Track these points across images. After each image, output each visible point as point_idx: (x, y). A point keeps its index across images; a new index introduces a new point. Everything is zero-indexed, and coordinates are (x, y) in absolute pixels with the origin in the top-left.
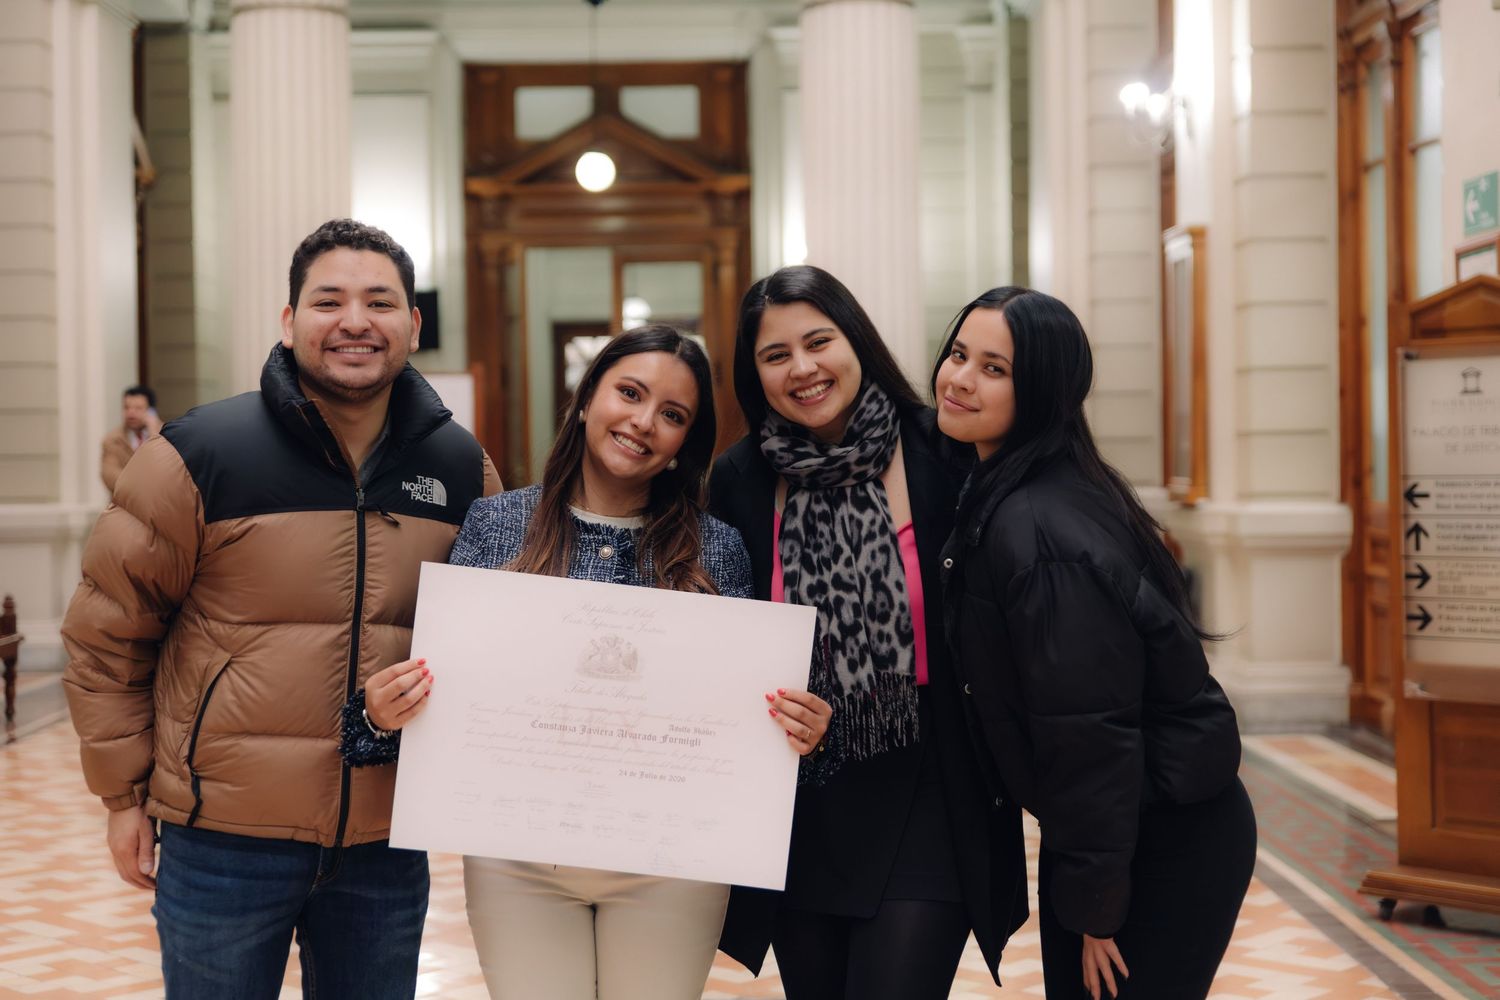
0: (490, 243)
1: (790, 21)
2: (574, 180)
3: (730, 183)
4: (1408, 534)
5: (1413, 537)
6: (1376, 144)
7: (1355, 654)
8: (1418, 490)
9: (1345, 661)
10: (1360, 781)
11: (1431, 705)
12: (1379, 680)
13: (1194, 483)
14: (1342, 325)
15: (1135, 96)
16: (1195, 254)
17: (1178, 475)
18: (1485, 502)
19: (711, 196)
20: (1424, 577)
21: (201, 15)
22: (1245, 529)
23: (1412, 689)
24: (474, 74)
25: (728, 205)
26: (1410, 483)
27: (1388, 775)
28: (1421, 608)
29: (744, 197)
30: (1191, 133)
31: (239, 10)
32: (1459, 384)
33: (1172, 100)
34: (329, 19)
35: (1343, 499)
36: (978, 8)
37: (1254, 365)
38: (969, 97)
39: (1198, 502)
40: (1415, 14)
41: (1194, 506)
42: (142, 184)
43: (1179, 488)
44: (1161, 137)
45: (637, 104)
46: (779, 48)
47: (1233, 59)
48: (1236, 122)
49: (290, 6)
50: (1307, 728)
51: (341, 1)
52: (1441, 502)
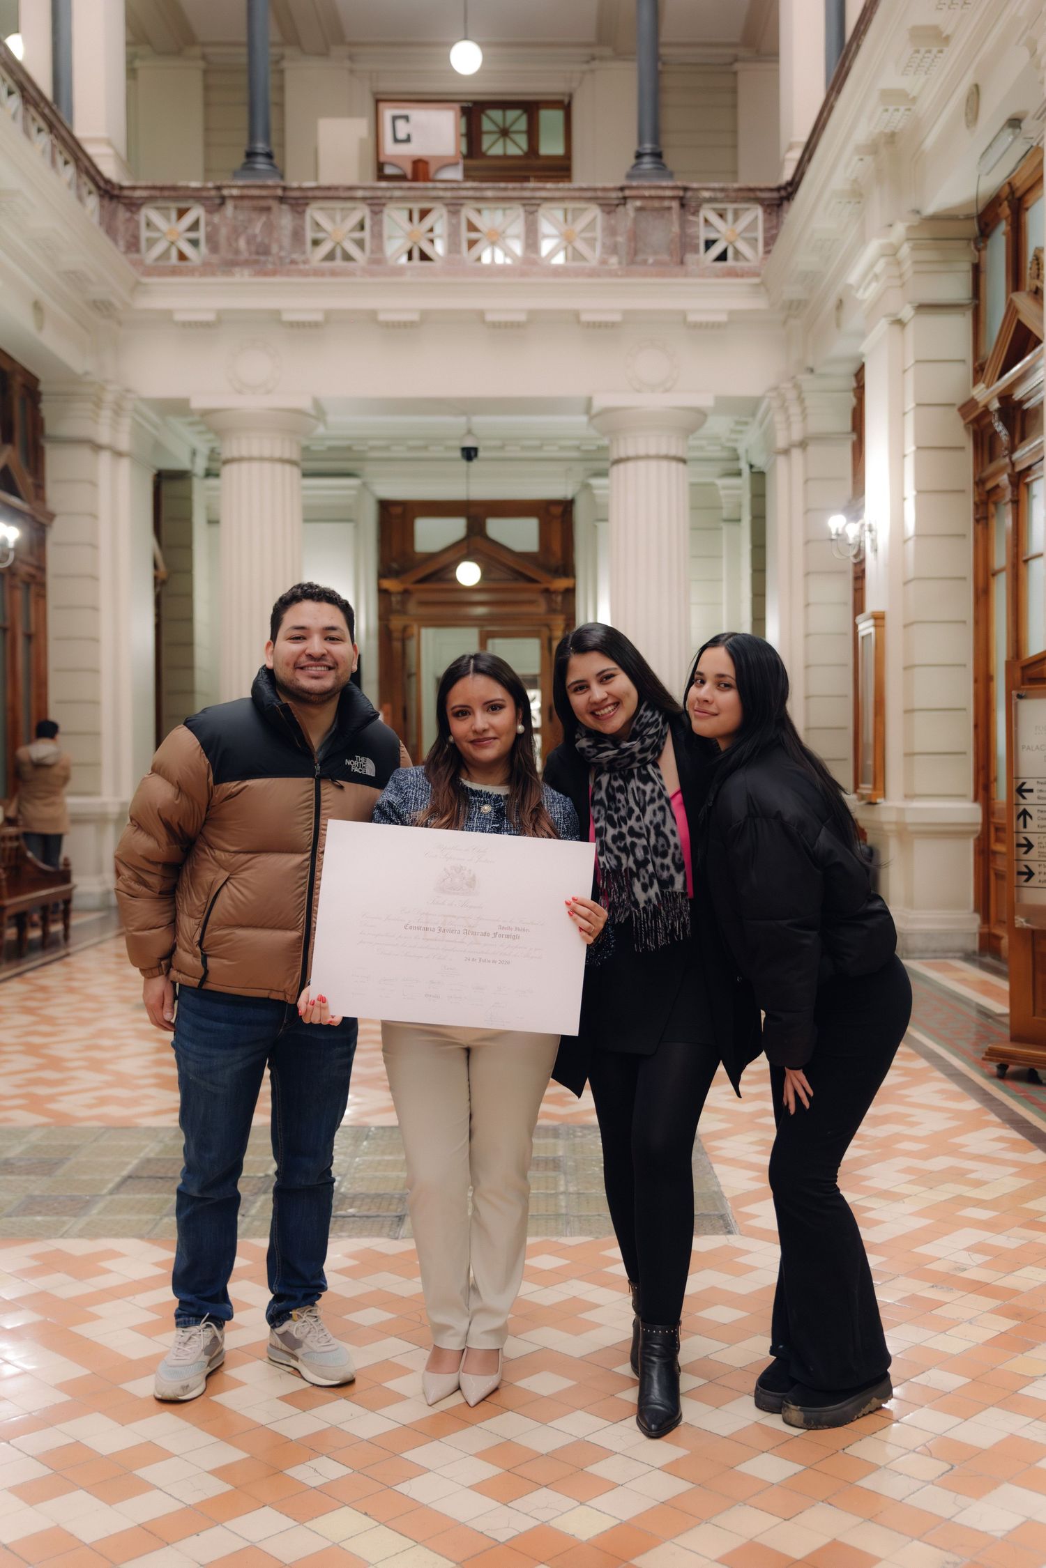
0: (396, 623)
1: (603, 474)
2: (455, 580)
3: (561, 584)
4: (1018, 817)
5: (1022, 818)
6: (1000, 557)
7: (983, 904)
8: (1025, 787)
9: (976, 910)
10: (986, 990)
11: (1033, 932)
12: (1000, 922)
13: (875, 788)
14: (976, 681)
15: (837, 522)
16: (876, 629)
17: (863, 782)
19: (547, 591)
20: (1029, 846)
21: (200, 466)
22: (909, 818)
23: (1020, 921)
24: (385, 506)
25: (559, 599)
26: (1021, 781)
27: (1005, 985)
28: (1026, 867)
29: (570, 592)
30: (875, 549)
31: (227, 462)
34: (288, 467)
35: (976, 799)
36: (732, 466)
37: (917, 706)
38: (725, 526)
39: (879, 800)
40: (1029, 468)
41: (876, 804)
42: (159, 581)
43: (865, 792)
44: (854, 552)
45: (498, 529)
46: (596, 492)
47: (904, 499)
48: (905, 541)
49: (262, 459)
50: (950, 955)
51: (295, 456)
52: (1042, 795)
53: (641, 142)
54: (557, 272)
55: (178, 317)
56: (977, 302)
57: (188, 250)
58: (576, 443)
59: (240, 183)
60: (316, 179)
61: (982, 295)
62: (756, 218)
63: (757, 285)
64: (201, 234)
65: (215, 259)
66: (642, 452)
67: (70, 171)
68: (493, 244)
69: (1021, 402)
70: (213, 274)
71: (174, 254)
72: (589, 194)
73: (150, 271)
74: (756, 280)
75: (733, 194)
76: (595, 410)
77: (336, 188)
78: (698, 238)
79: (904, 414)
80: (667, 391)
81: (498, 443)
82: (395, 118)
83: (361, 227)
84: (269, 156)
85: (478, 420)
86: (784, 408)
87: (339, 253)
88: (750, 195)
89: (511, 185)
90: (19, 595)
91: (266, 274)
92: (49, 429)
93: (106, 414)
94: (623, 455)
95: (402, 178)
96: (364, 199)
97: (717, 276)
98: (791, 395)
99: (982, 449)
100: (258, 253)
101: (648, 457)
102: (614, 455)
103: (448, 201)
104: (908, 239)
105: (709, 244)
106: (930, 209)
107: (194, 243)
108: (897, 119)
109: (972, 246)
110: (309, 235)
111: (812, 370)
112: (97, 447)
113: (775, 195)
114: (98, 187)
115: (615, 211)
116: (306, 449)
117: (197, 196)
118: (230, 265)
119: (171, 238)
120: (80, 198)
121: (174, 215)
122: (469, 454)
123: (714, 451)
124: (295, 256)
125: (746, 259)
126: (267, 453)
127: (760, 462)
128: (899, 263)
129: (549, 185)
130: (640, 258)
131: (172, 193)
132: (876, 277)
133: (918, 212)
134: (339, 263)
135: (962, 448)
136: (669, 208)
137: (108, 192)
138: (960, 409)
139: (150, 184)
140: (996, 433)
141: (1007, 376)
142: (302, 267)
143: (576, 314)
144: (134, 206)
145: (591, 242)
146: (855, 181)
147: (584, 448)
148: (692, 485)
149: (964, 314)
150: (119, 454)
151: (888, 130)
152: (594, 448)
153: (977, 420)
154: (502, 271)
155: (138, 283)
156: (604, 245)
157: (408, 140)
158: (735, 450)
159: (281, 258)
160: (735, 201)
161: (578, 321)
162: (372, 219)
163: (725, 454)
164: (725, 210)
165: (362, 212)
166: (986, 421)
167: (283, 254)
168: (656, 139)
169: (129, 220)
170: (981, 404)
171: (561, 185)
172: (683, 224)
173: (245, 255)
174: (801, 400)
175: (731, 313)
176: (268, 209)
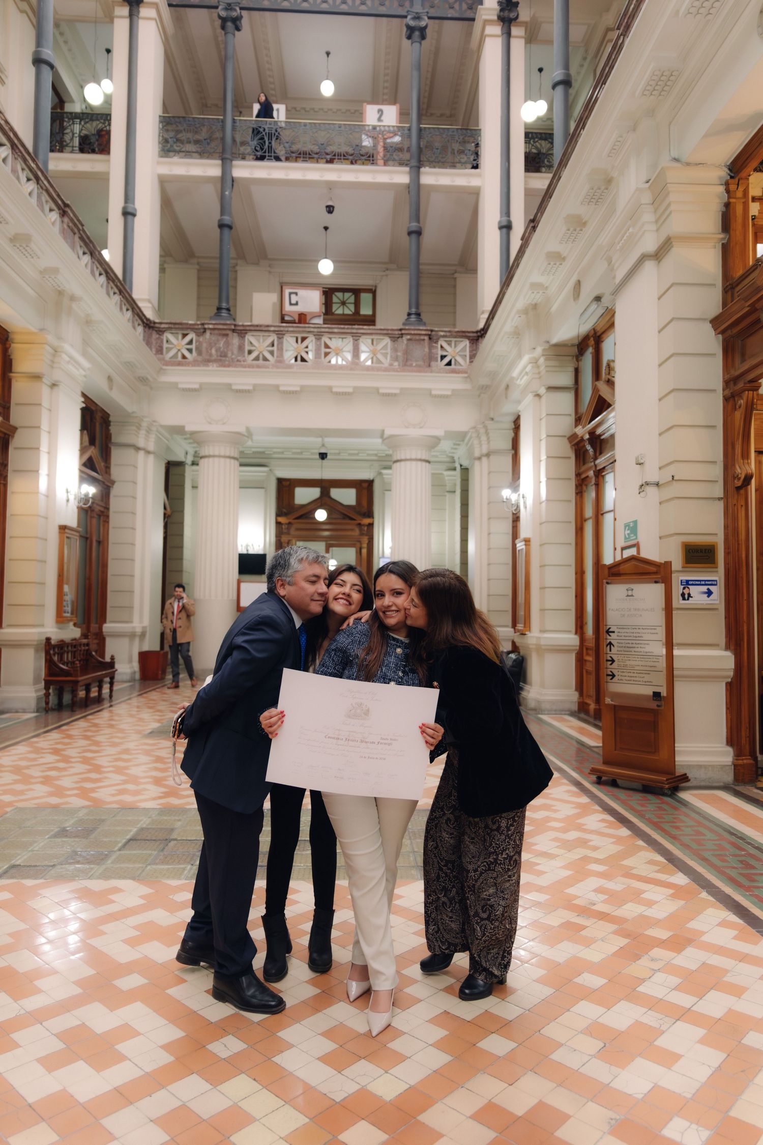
0: (284, 539)
1: (389, 468)
2: (314, 518)
3: (366, 521)
4: (607, 646)
5: (609, 646)
6: (589, 512)
7: (580, 687)
8: (610, 630)
9: (576, 690)
10: (581, 731)
11: (615, 706)
12: (589, 696)
13: (525, 627)
14: (576, 574)
15: (506, 493)
16: (526, 547)
17: (518, 623)
18: (635, 635)
19: (360, 524)
20: (613, 661)
21: (189, 460)
22: (542, 642)
23: (608, 701)
24: (280, 481)
25: (366, 528)
26: (608, 627)
27: (600, 733)
28: (611, 672)
29: (371, 525)
30: (526, 507)
31: (202, 457)
32: (626, 593)
33: (519, 495)
34: (232, 461)
35: (576, 633)
36: (451, 465)
37: (546, 586)
38: (447, 494)
39: (527, 633)
40: (604, 468)
41: (525, 634)
42: (167, 515)
43: (520, 628)
44: (515, 508)
45: (336, 493)
46: (384, 476)
47: (540, 482)
48: (541, 503)
49: (219, 456)
50: (563, 713)
51: (236, 455)
52: (619, 634)
53: (410, 308)
54: (368, 369)
55: (180, 386)
56: (576, 386)
57: (187, 354)
58: (376, 452)
59: (214, 322)
60: (251, 321)
61: (579, 383)
62: (466, 345)
63: (466, 377)
64: (193, 346)
65: (200, 358)
66: (408, 457)
67: (129, 314)
68: (337, 354)
69: (600, 435)
70: (199, 366)
71: (180, 355)
72: (385, 332)
73: (167, 363)
74: (466, 375)
75: (455, 334)
76: (385, 436)
77: (261, 326)
78: (437, 354)
79: (541, 440)
80: (421, 428)
81: (337, 451)
82: (290, 294)
83: (273, 345)
84: (228, 310)
85: (326, 440)
86: (478, 437)
87: (261, 357)
88: (463, 335)
89: (346, 327)
90: (94, 521)
91: (225, 366)
92: (114, 439)
93: (143, 433)
94: (399, 458)
95: (293, 322)
96: (274, 331)
97: (446, 373)
98: (482, 431)
99: (580, 459)
100: (221, 356)
101: (411, 460)
102: (395, 458)
103: (315, 334)
104: (543, 355)
105: (443, 357)
106: (555, 340)
107: (190, 351)
108: (538, 297)
109: (575, 359)
110: (247, 348)
111: (492, 419)
112: (138, 449)
113: (475, 335)
114: (143, 322)
115: (397, 340)
116: (242, 452)
117: (192, 328)
118: (207, 361)
119: (178, 348)
120: (134, 328)
121: (180, 337)
122: (323, 456)
123: (443, 458)
124: (239, 358)
125: (461, 365)
126: (222, 454)
127: (465, 463)
128: (538, 367)
129: (365, 327)
130: (409, 363)
131: (180, 326)
132: (527, 373)
133: (548, 342)
134: (261, 362)
135: (569, 458)
136: (424, 340)
137: (148, 325)
138: (568, 439)
139: (169, 321)
140: (587, 451)
141: (593, 422)
142: (242, 363)
143: (377, 389)
144: (160, 332)
145: (385, 355)
146: (516, 327)
147: (379, 455)
148: (433, 474)
149: (570, 392)
150: (148, 452)
151: (533, 303)
152: (384, 455)
153: (577, 444)
154: (341, 367)
155: (161, 369)
156: (391, 356)
157: (297, 304)
158: (453, 458)
159: (232, 359)
160: (455, 337)
161: (378, 393)
162: (278, 341)
163: (448, 459)
164: (451, 341)
165: (273, 337)
166: (581, 445)
167: (233, 357)
168: (417, 307)
169: (158, 338)
170: (580, 436)
171: (371, 327)
172: (430, 347)
173: (214, 357)
174: (487, 433)
175: (453, 390)
176: (227, 335)
